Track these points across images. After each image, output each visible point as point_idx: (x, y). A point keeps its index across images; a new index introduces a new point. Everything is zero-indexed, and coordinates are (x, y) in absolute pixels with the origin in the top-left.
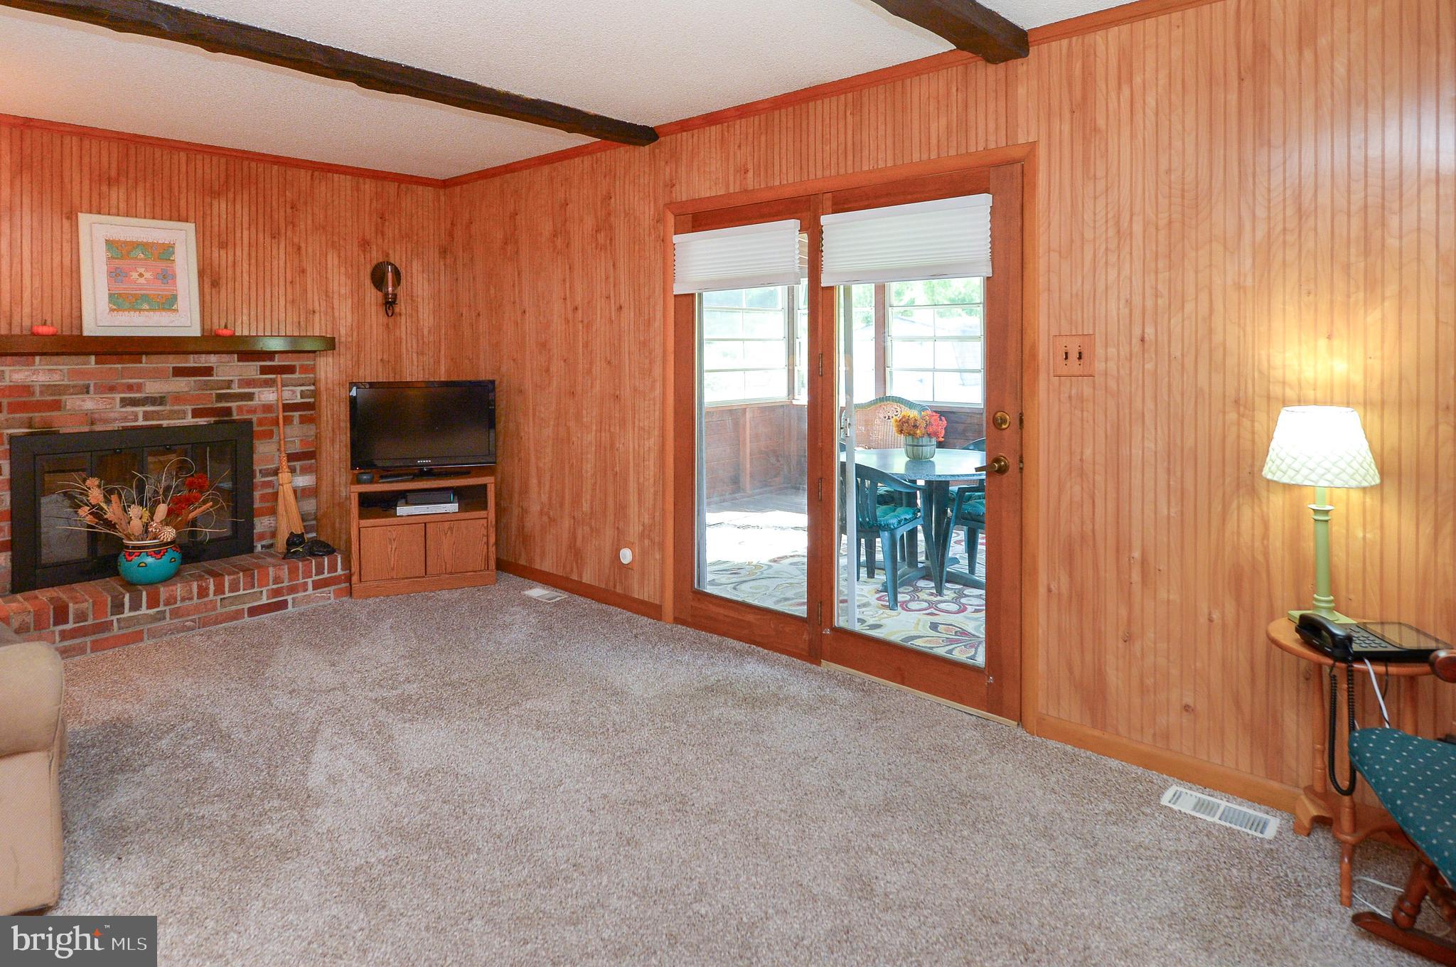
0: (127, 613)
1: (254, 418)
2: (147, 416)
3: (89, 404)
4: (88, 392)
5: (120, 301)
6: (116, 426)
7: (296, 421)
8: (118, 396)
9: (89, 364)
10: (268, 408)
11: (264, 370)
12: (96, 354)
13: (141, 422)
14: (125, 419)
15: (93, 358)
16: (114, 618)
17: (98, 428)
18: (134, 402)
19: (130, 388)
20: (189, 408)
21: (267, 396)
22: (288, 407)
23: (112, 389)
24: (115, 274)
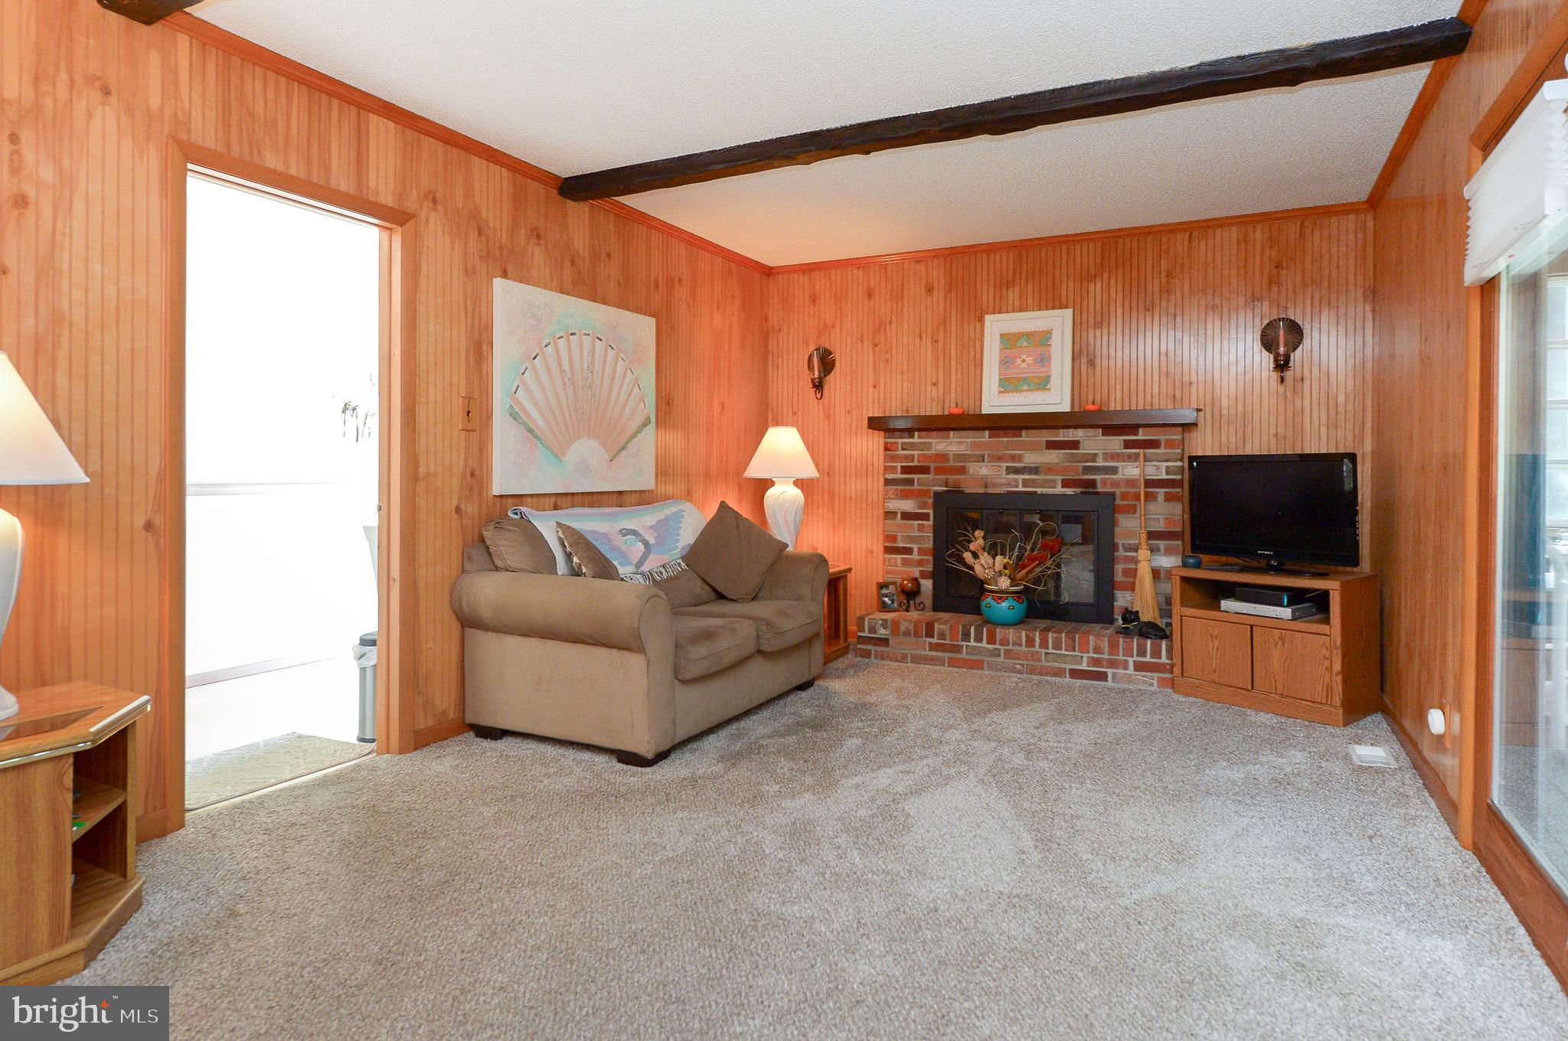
0: (972, 643)
1: (1118, 491)
2: (1025, 483)
3: (984, 470)
4: (983, 461)
5: (1009, 384)
6: (1003, 490)
7: (1161, 498)
8: (1004, 465)
9: (984, 437)
10: (1131, 482)
11: (1128, 445)
12: (990, 429)
13: (1020, 489)
14: (1009, 485)
15: (987, 433)
16: (964, 643)
17: (991, 491)
18: (1016, 471)
19: (1013, 458)
20: (1059, 478)
21: (1131, 470)
22: (1149, 483)
23: (1000, 459)
24: (1005, 362)
